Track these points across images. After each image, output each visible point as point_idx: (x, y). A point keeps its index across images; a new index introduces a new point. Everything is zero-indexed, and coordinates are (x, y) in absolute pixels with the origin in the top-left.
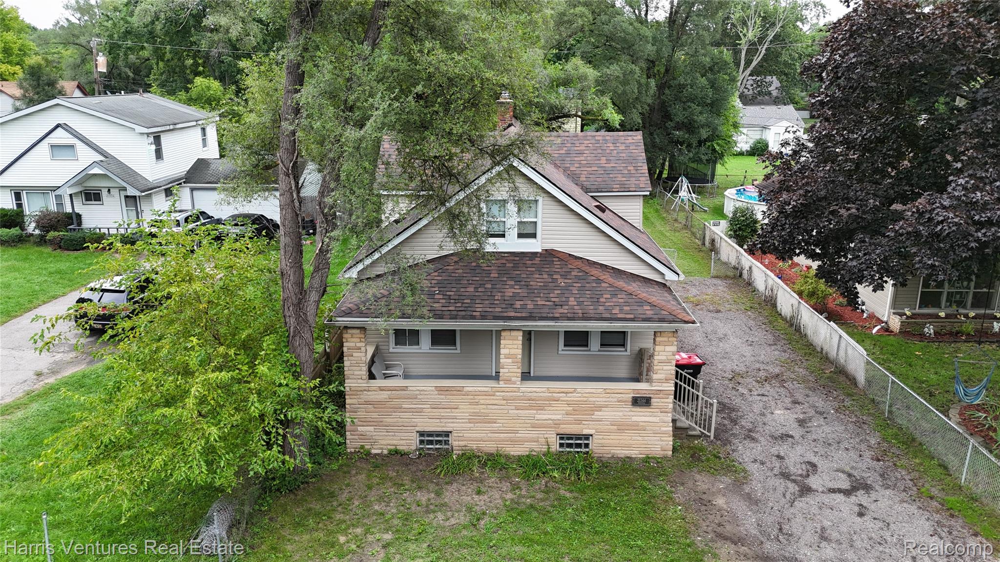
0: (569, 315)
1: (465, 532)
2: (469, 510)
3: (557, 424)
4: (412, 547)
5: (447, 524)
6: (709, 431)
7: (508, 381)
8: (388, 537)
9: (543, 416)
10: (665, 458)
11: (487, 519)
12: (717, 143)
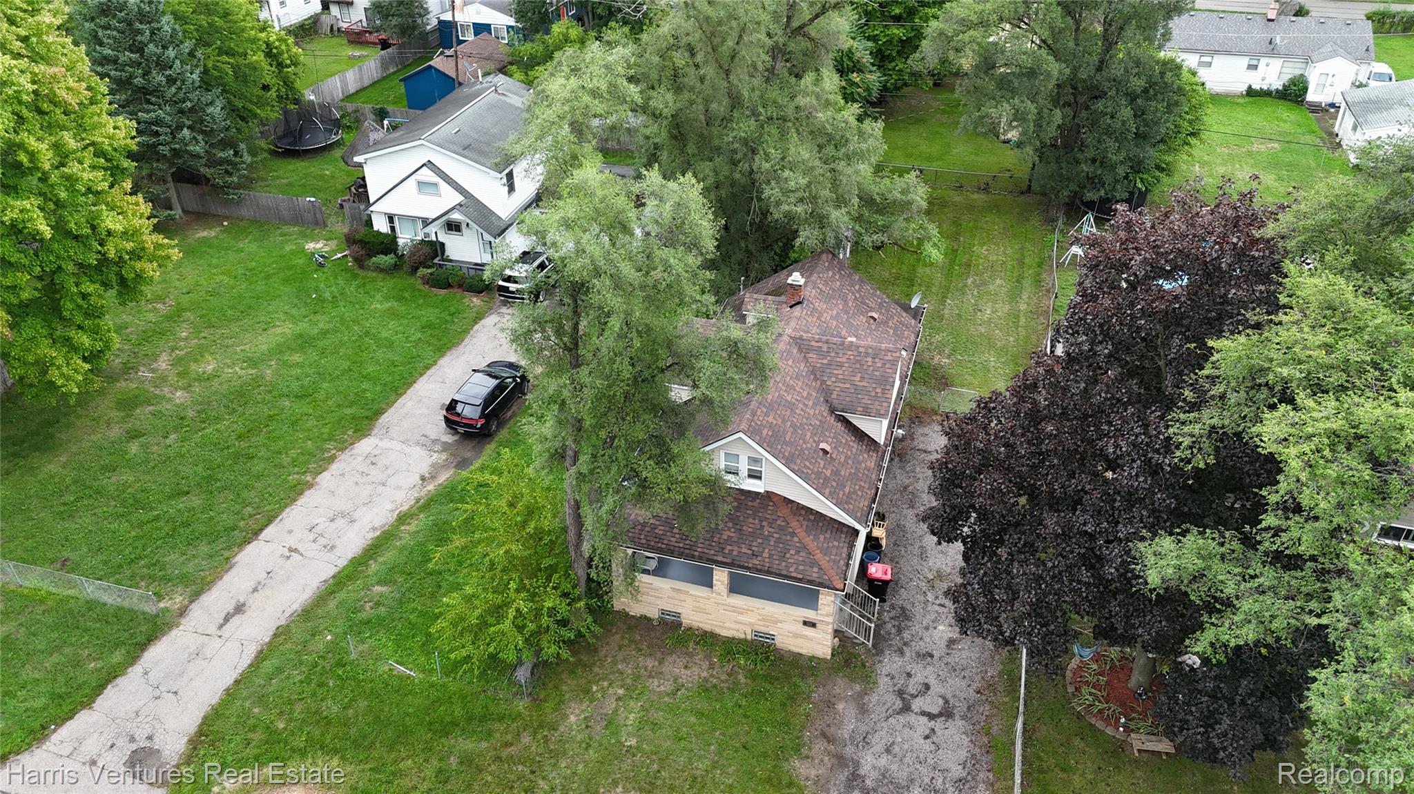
0: (759, 567)
1: (666, 699)
2: (675, 681)
3: (751, 624)
4: (632, 703)
5: (658, 690)
6: (868, 641)
7: (719, 594)
8: (621, 692)
9: (740, 618)
10: (825, 660)
11: (683, 691)
12: (1141, 179)
